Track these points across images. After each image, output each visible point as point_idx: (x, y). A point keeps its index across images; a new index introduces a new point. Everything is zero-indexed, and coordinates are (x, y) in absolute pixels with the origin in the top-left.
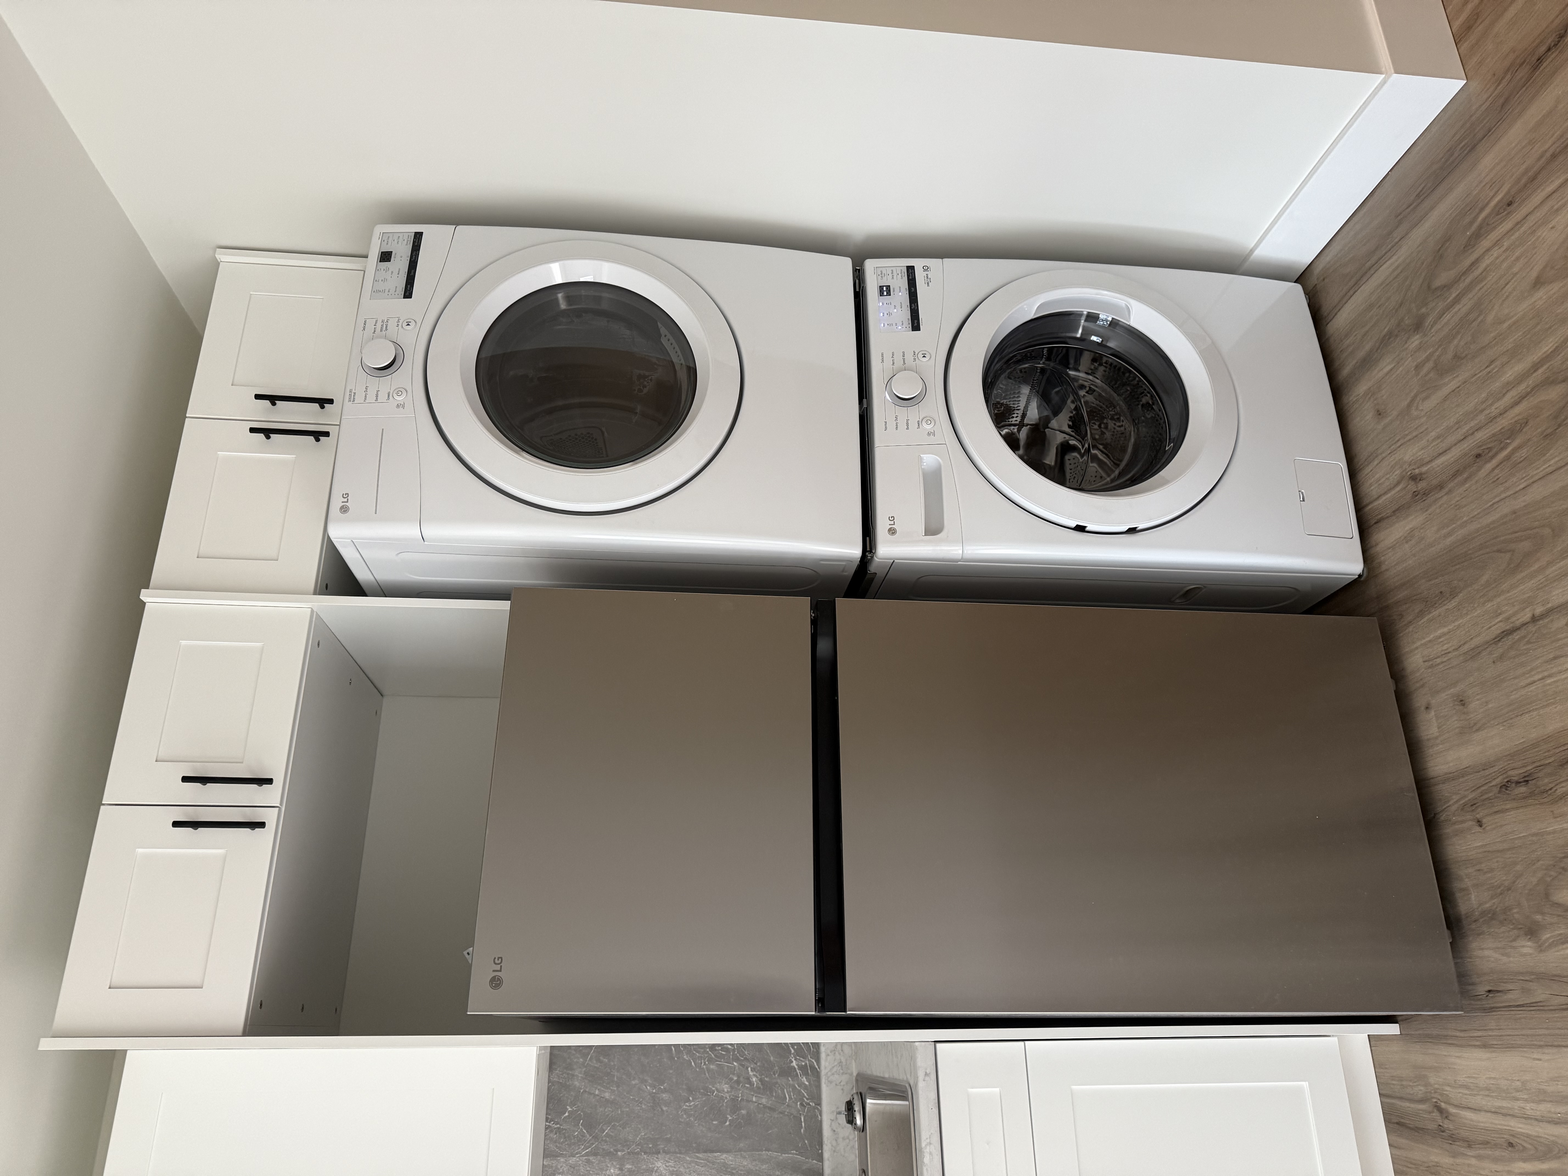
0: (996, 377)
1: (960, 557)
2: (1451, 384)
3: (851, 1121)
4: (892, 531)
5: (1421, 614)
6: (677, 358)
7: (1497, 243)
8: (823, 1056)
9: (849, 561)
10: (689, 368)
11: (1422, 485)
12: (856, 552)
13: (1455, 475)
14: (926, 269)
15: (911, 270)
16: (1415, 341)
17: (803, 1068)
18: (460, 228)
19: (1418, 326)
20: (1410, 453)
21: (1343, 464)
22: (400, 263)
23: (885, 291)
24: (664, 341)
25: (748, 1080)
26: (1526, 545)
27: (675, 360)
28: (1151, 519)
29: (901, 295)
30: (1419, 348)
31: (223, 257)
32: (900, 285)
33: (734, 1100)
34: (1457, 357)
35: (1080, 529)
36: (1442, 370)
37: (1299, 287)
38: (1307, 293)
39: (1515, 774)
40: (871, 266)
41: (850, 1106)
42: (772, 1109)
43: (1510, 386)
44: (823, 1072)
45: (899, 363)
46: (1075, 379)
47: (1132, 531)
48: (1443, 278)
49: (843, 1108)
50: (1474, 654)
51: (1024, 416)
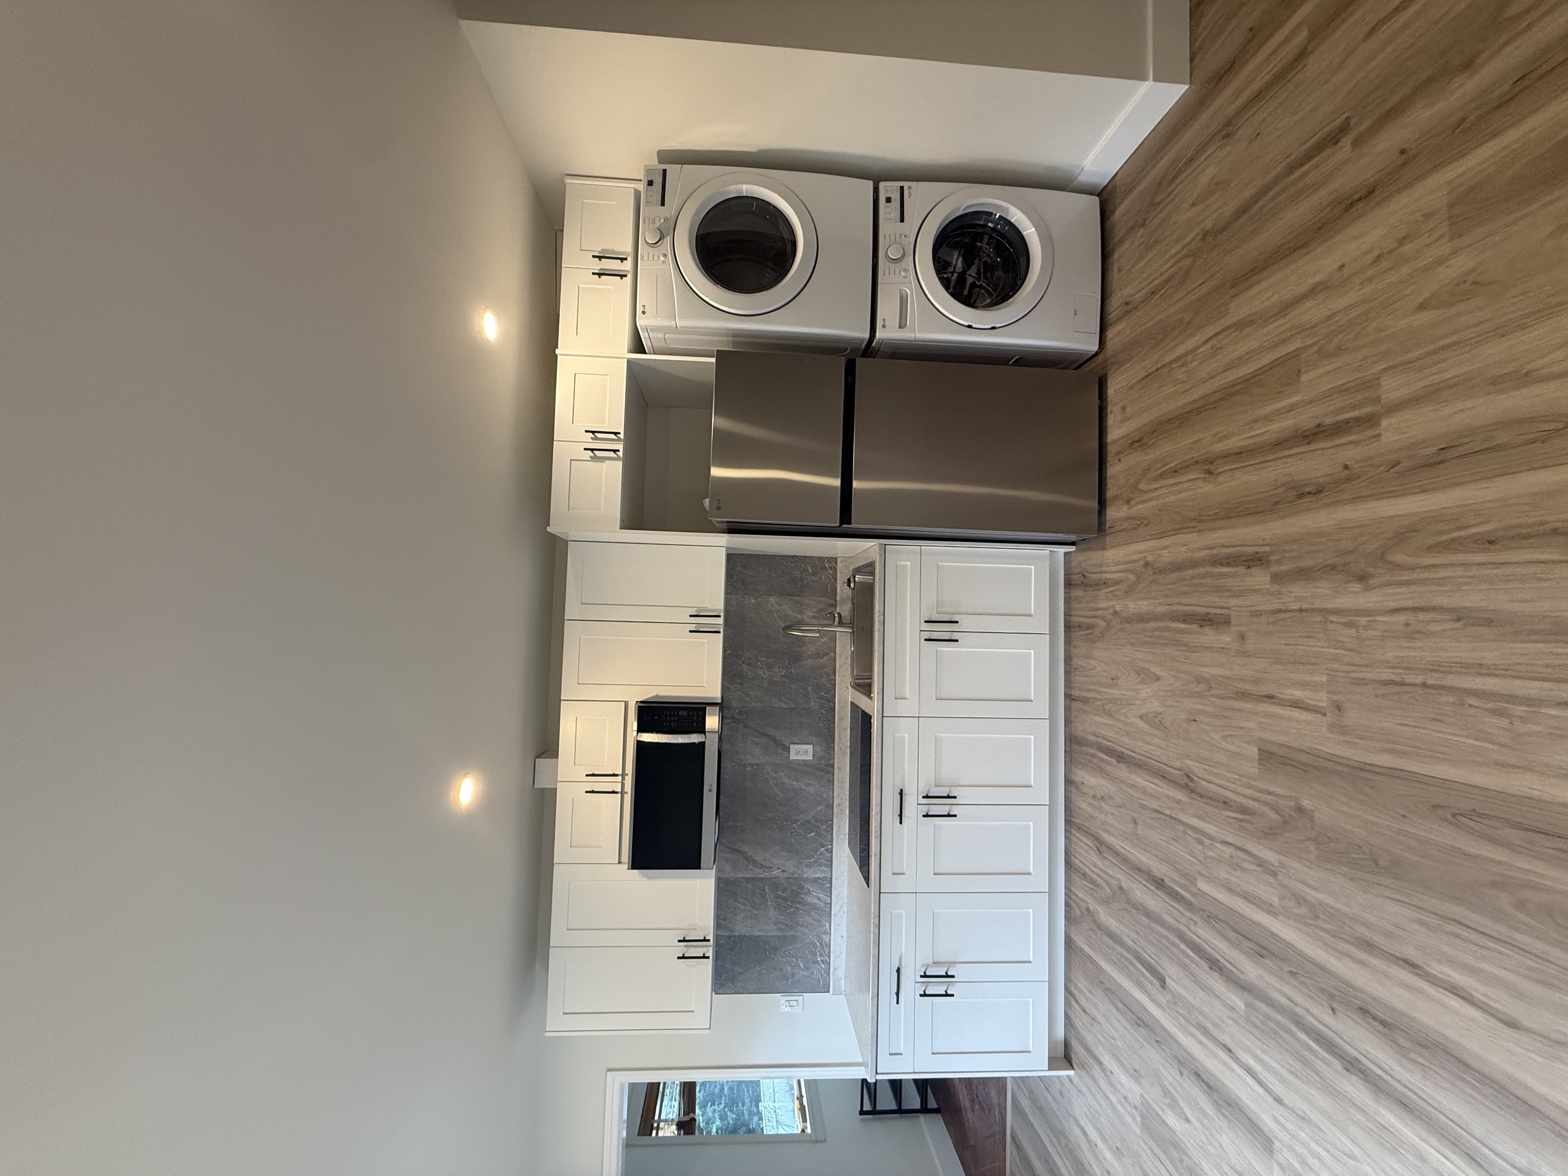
0: (941, 246)
1: (913, 339)
2: (1150, 255)
3: (849, 585)
4: (884, 326)
5: (1117, 369)
6: (786, 236)
7: (1182, 182)
8: (838, 562)
9: (862, 340)
10: (791, 241)
11: (1130, 307)
12: (867, 335)
13: (1142, 302)
14: (910, 188)
15: (902, 188)
16: (1142, 231)
17: (830, 567)
18: (684, 166)
19: (1143, 225)
20: (1126, 292)
21: (1099, 297)
22: (658, 186)
23: (888, 200)
24: (780, 227)
25: (808, 571)
26: (1160, 336)
27: (785, 237)
28: (1002, 323)
29: (896, 203)
30: (1142, 236)
31: (568, 181)
32: (896, 197)
33: (801, 578)
34: (1155, 241)
35: (970, 327)
36: (1149, 248)
37: (1097, 199)
38: (1101, 201)
39: (1136, 438)
40: (882, 185)
41: (849, 580)
42: (817, 582)
43: (1173, 257)
44: (838, 569)
45: (893, 240)
46: (981, 248)
47: (993, 328)
48: (1157, 200)
49: (846, 581)
50: (1132, 388)
51: (955, 267)
